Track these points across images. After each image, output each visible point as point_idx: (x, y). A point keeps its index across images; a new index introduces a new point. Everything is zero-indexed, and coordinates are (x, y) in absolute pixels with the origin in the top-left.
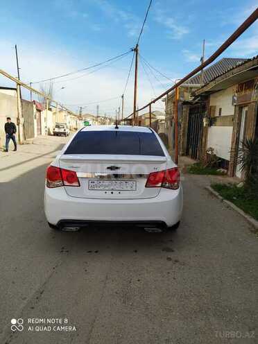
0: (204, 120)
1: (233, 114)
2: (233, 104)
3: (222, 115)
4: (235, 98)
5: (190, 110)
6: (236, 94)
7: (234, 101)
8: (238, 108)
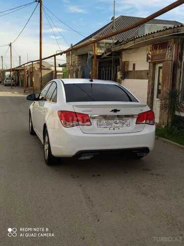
0: (119, 73)
1: (148, 69)
2: (147, 61)
3: (136, 69)
4: (150, 56)
5: (100, 63)
6: (151, 53)
7: (148, 58)
8: (152, 64)
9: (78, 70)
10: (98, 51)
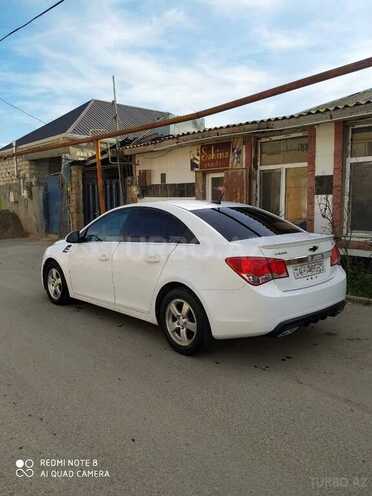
0: (133, 189)
1: (194, 181)
2: (192, 169)
3: (167, 182)
4: (197, 162)
6: (198, 158)
8: (201, 175)
9: (32, 185)
10: (78, 154)
